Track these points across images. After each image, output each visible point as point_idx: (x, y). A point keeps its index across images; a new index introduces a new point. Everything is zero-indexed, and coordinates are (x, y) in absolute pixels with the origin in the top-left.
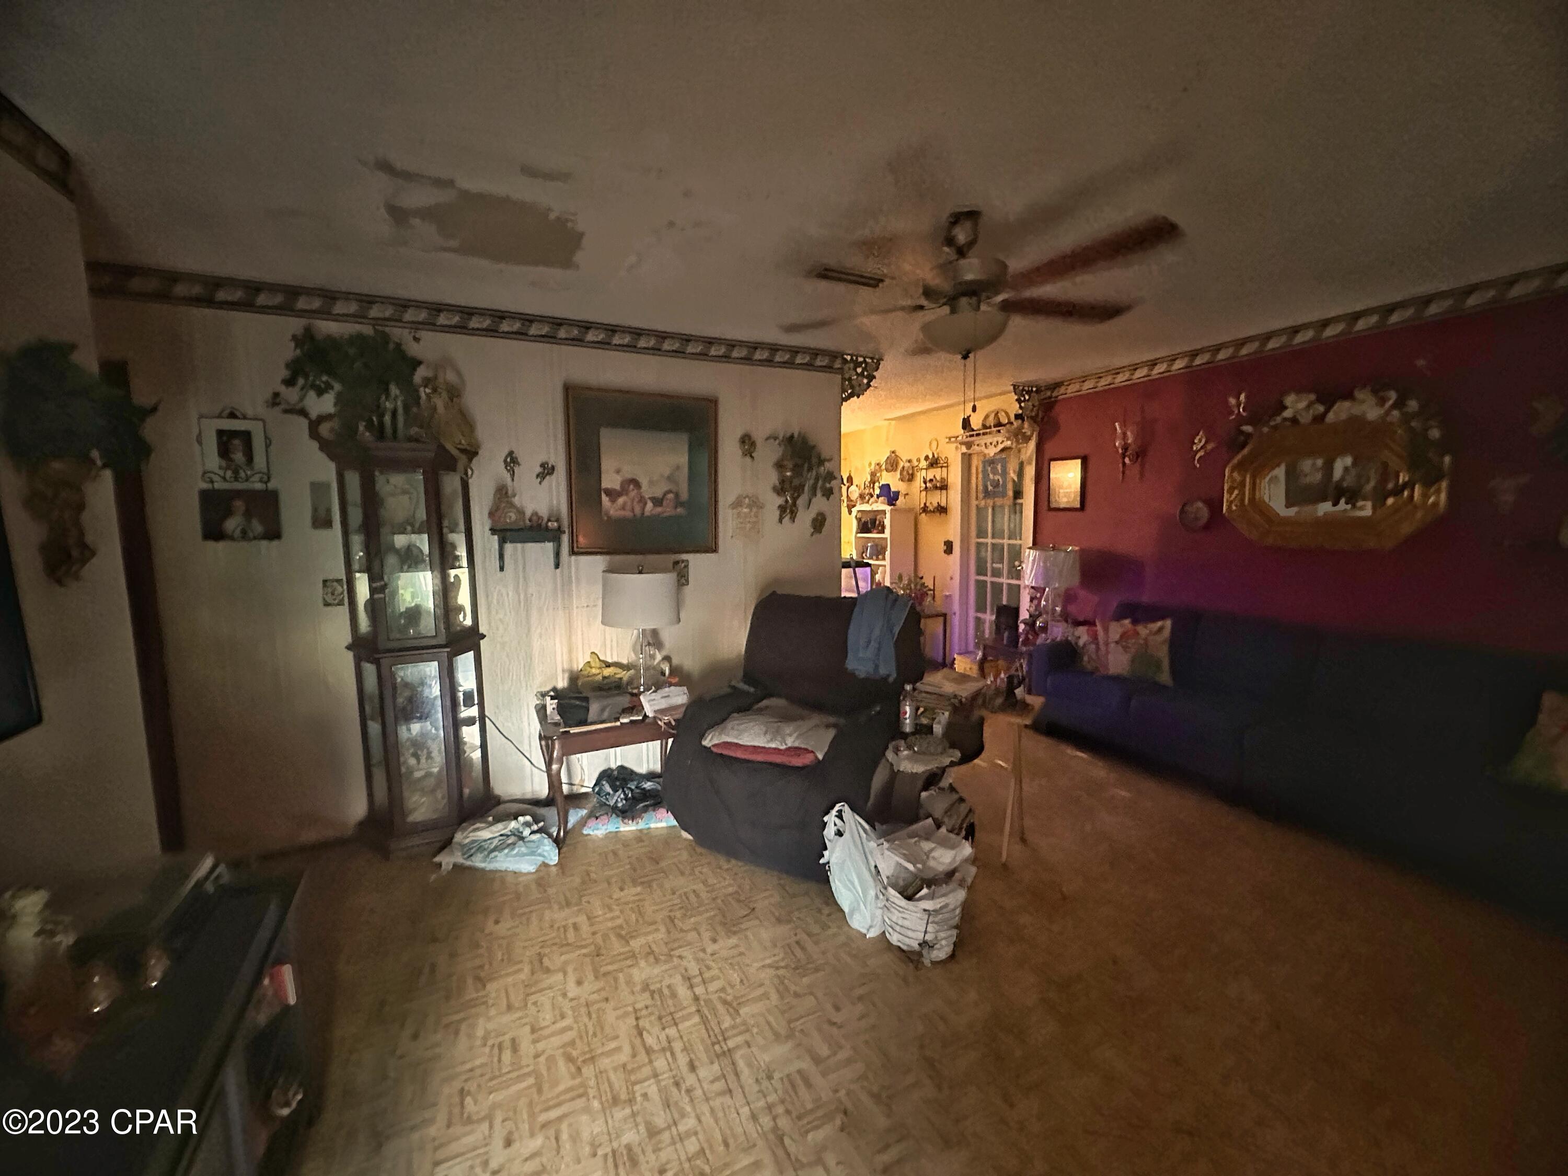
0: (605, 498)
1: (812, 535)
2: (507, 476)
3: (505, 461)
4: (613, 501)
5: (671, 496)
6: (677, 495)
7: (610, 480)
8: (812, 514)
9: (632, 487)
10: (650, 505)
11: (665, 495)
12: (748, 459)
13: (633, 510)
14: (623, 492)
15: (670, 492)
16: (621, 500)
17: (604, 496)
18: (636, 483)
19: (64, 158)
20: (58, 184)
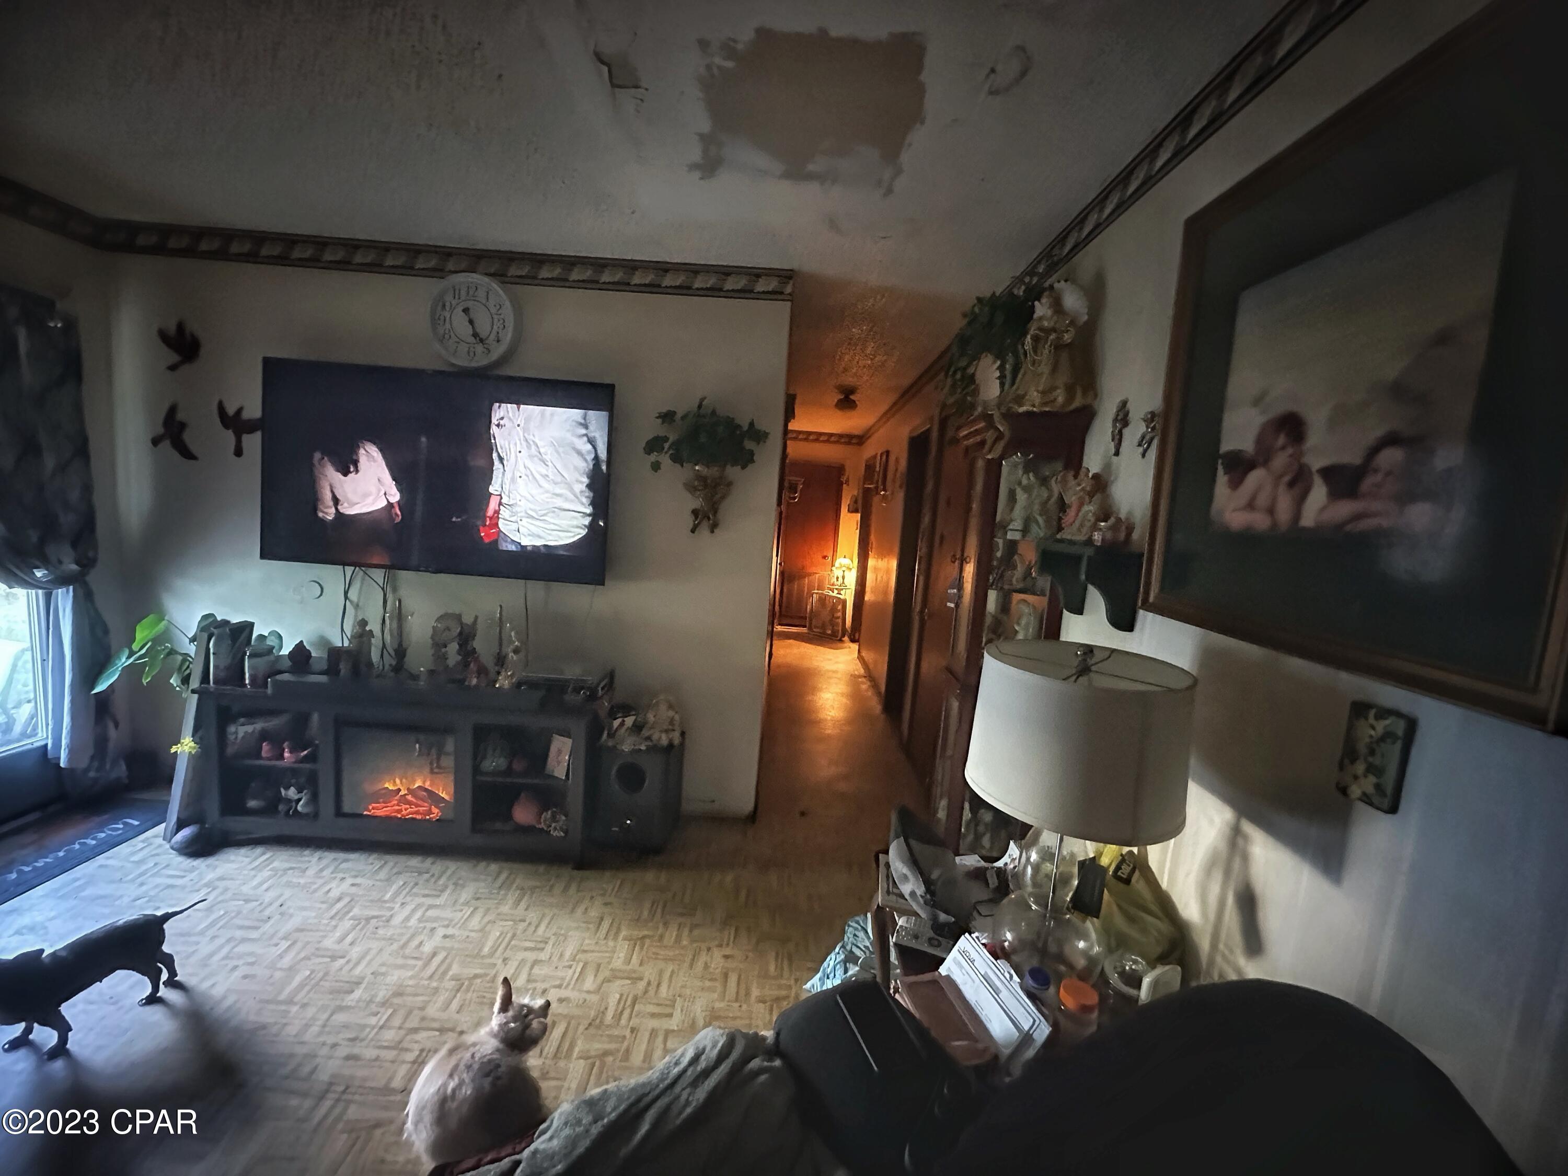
2: (1113, 447)
3: (1116, 419)
4: (1235, 483)
5: (1391, 457)
7: (1240, 427)
9: (1281, 440)
10: (1319, 493)
11: (1372, 454)
13: (1273, 511)
14: (1265, 454)
15: (1392, 440)
16: (1255, 477)
17: (1220, 471)
18: (1293, 426)
19: (787, 275)
20: (775, 295)
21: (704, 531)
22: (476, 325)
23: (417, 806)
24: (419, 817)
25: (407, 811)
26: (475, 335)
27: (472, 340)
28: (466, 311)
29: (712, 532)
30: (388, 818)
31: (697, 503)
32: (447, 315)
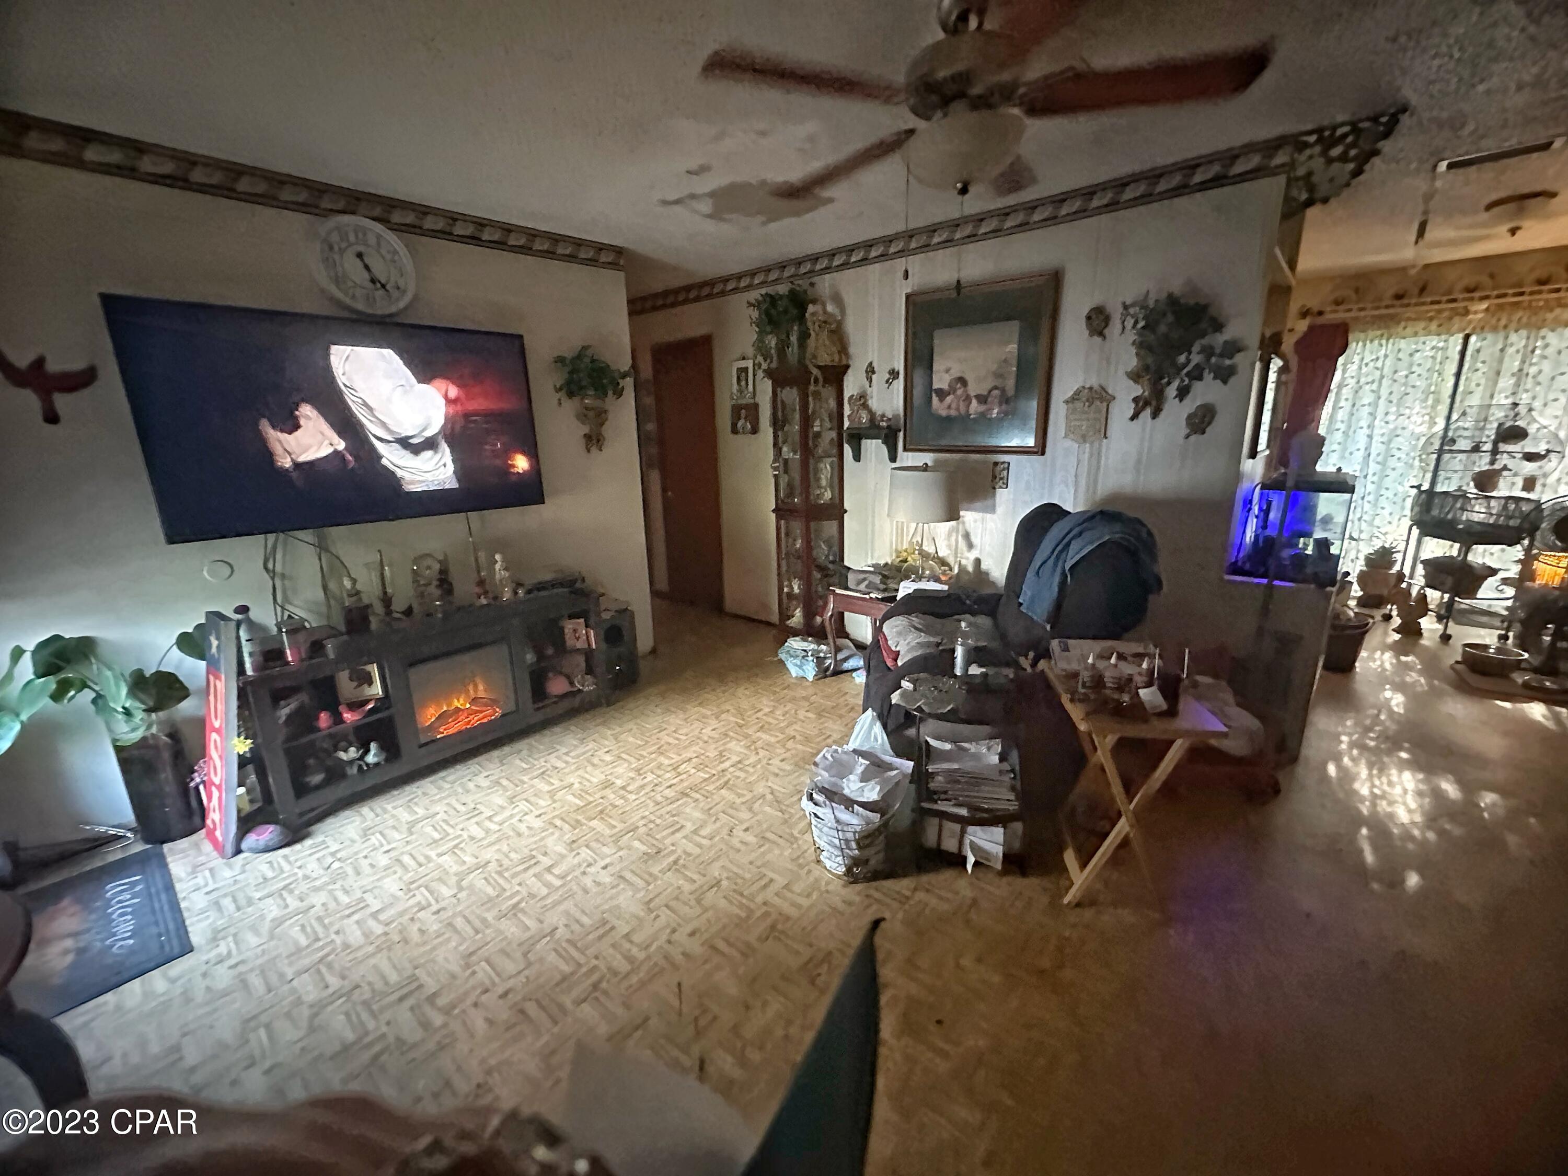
0: (935, 399)
1: (1187, 437)
2: (867, 383)
3: (866, 371)
4: (941, 400)
5: (996, 392)
6: (1003, 391)
7: (941, 381)
8: (1190, 405)
9: (959, 385)
10: (974, 402)
11: (990, 391)
12: (1097, 339)
13: (958, 409)
14: (952, 390)
15: (996, 388)
16: (949, 399)
17: (934, 395)
18: (962, 381)
19: (619, 251)
20: (613, 265)
21: (594, 450)
22: (373, 270)
23: (481, 712)
24: (485, 720)
25: (475, 721)
26: (373, 281)
27: (370, 285)
28: (360, 255)
29: (601, 450)
30: (460, 732)
31: (586, 429)
32: (337, 257)
